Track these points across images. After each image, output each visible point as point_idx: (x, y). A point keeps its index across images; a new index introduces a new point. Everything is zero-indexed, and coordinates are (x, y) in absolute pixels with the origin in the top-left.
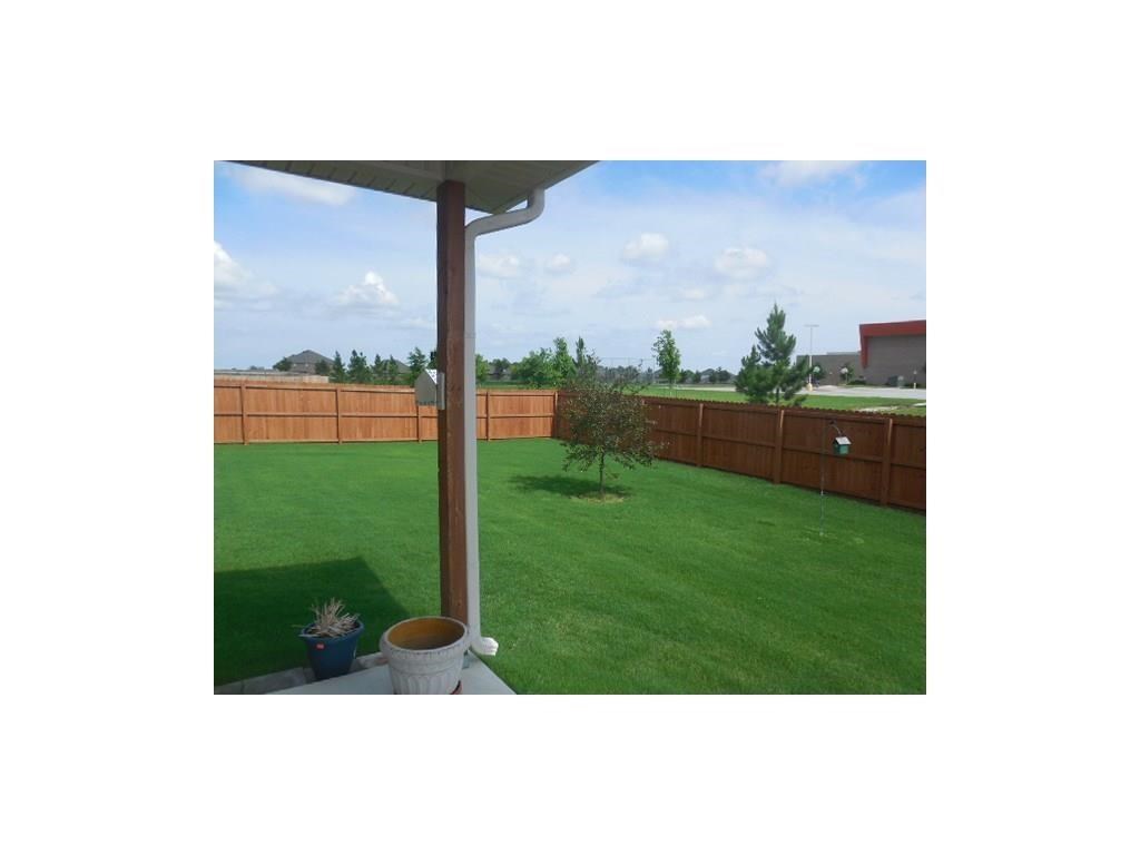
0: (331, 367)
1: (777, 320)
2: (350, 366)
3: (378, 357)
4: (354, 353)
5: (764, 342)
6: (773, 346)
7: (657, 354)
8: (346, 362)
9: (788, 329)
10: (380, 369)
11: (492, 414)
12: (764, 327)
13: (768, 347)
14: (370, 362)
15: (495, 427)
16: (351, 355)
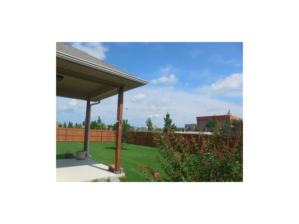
0: (63, 126)
1: (168, 116)
2: (68, 126)
3: (77, 124)
4: (70, 122)
5: (165, 120)
6: (167, 121)
7: (147, 124)
8: (67, 124)
9: (170, 117)
10: (77, 126)
11: (103, 136)
12: (165, 117)
13: (167, 122)
14: (74, 125)
15: (103, 139)
16: (69, 123)
